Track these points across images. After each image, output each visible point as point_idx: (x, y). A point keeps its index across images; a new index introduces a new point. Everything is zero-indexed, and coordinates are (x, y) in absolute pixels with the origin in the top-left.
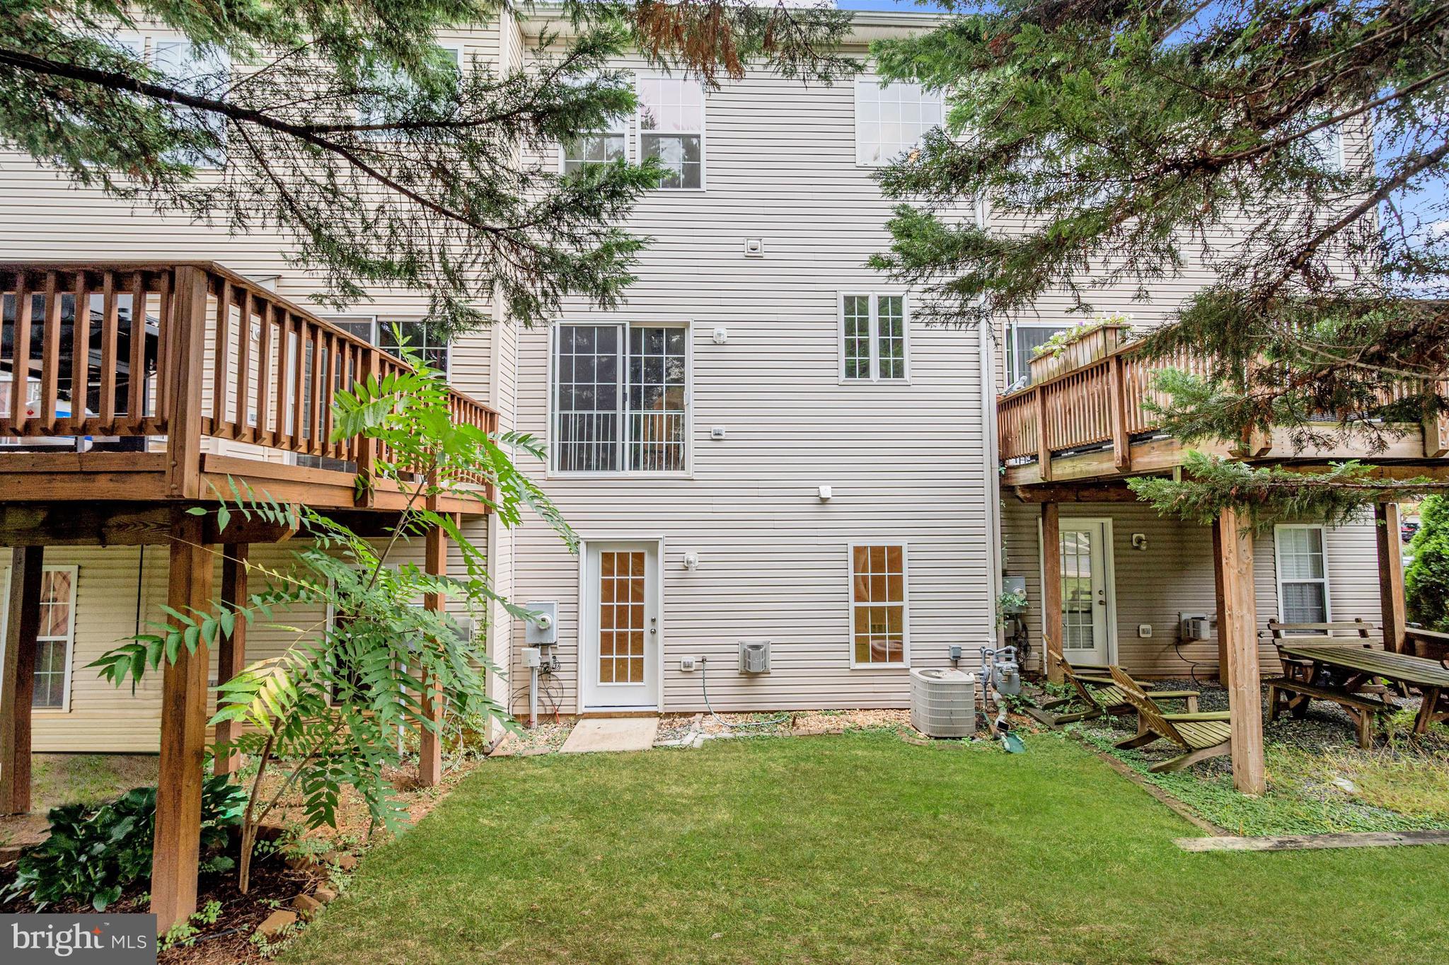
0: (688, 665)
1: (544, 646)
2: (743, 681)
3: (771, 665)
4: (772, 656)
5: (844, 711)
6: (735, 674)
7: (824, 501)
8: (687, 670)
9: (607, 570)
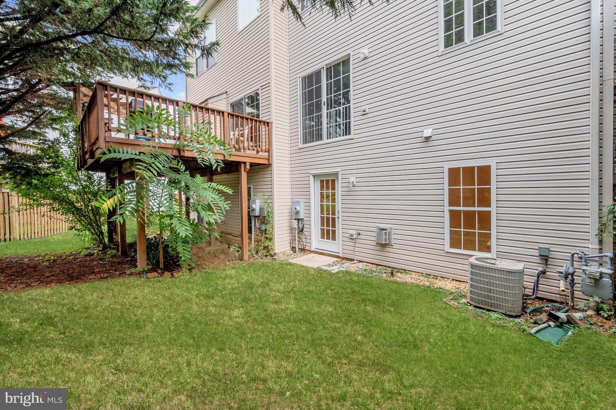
0: (352, 235)
1: (299, 220)
2: (378, 248)
3: (393, 241)
4: (394, 236)
5: (436, 277)
6: (374, 243)
7: (427, 139)
8: (351, 237)
9: (322, 187)
